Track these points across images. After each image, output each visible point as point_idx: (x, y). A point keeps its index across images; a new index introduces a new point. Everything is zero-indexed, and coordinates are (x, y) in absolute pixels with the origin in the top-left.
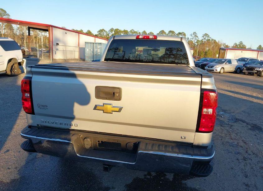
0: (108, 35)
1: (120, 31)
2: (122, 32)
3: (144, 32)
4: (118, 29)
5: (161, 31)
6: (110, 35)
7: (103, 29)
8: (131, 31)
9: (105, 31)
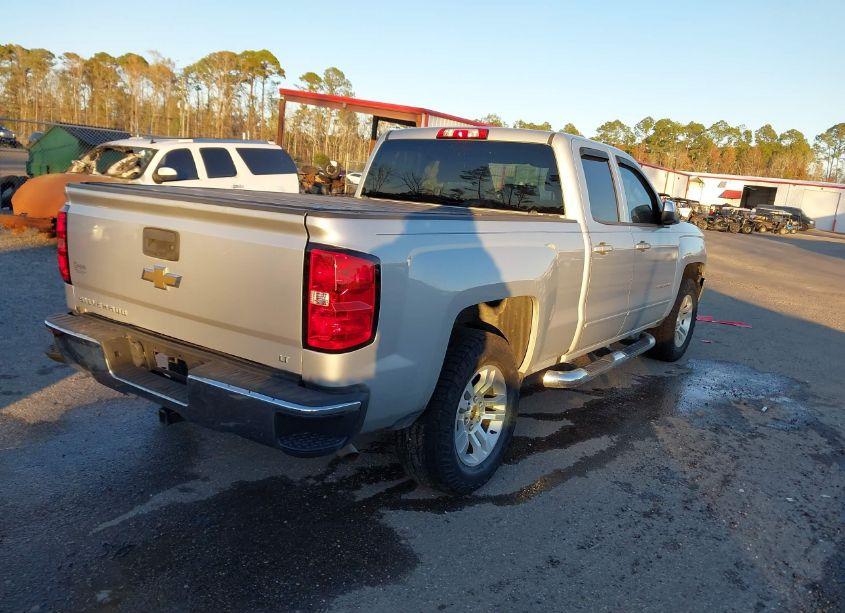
0: (633, 140)
1: (677, 128)
2: (681, 130)
3: (767, 130)
4: (668, 121)
5: (835, 127)
6: (639, 140)
7: (618, 122)
8: (715, 126)
9: (622, 126)
